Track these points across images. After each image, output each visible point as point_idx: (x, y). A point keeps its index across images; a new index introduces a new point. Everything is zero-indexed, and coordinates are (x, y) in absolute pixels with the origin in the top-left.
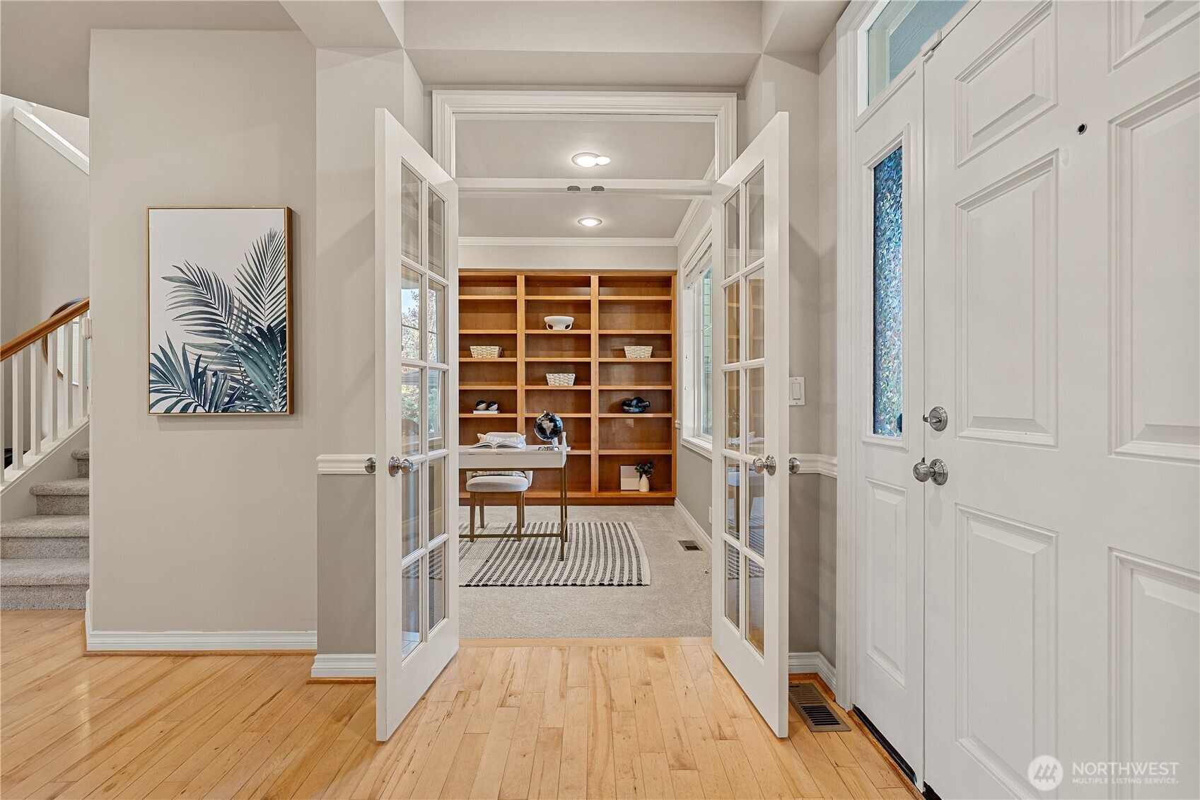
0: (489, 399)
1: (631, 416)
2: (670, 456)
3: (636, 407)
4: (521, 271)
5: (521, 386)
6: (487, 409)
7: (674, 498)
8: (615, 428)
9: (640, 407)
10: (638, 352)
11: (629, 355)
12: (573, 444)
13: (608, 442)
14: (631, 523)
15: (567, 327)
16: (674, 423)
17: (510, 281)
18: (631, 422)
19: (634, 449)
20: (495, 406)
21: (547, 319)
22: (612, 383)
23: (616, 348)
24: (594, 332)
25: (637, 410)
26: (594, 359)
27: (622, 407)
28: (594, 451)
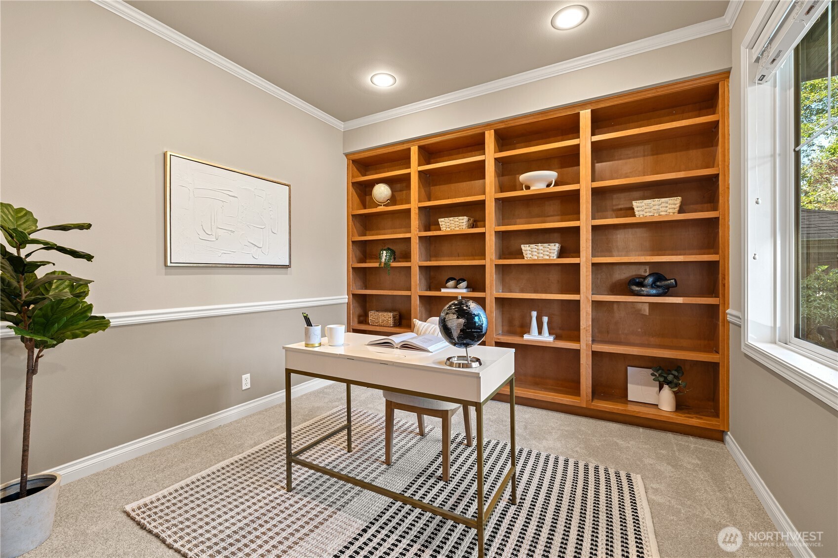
0: (458, 275)
1: (644, 301)
2: (716, 365)
3: (652, 287)
4: (488, 125)
5: (491, 258)
6: (456, 287)
7: (723, 433)
8: (619, 314)
9: (658, 287)
10: (657, 207)
11: (641, 213)
12: (559, 332)
13: (608, 332)
14: (639, 477)
15: (548, 186)
16: (725, 314)
17: (477, 141)
18: (646, 310)
19: (648, 346)
20: (464, 284)
21: (523, 177)
22: (614, 254)
23: (620, 207)
24: (585, 186)
25: (654, 292)
26: (585, 222)
27: (633, 285)
28: (585, 345)
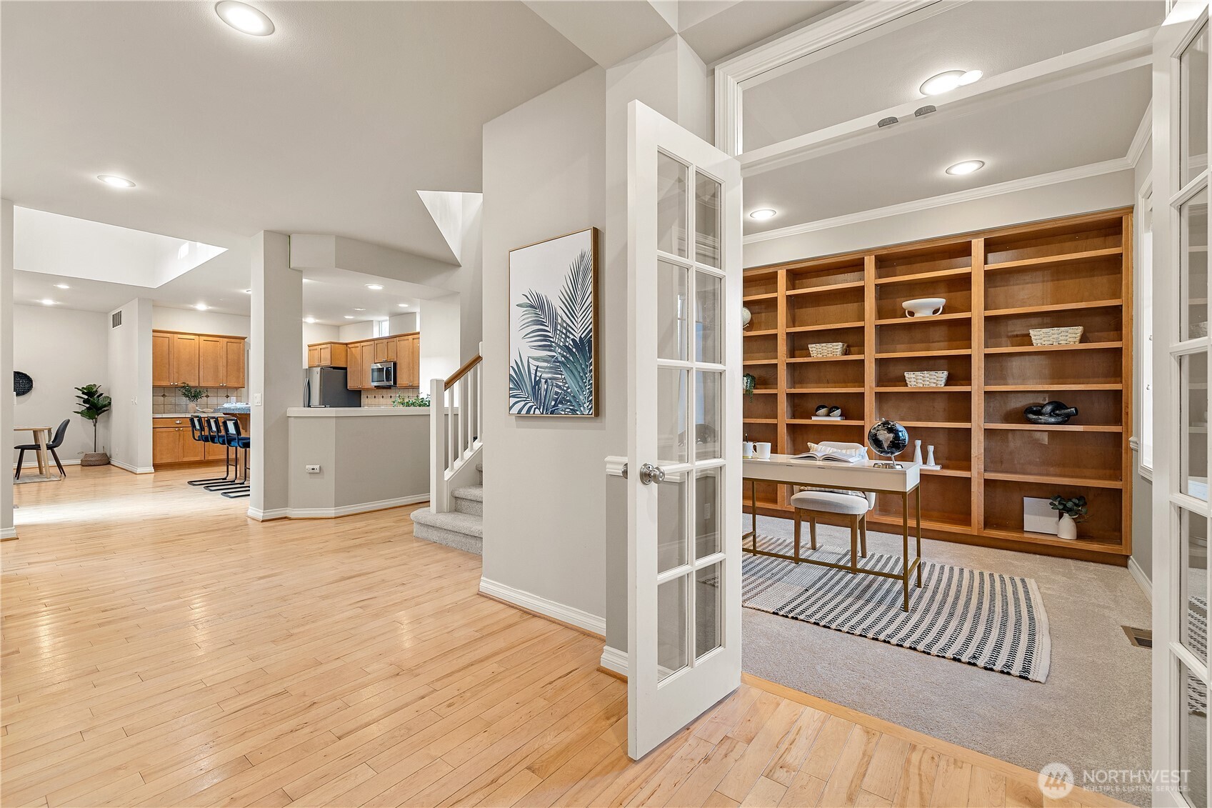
0: (830, 403)
1: (1046, 427)
2: (1119, 491)
3: (1051, 416)
4: (869, 251)
5: (870, 387)
6: (828, 415)
7: (1127, 557)
8: (1014, 443)
9: (1058, 415)
10: (1055, 336)
11: (1039, 341)
12: (945, 462)
13: (1002, 462)
14: (1033, 580)
15: (935, 312)
16: (1128, 442)
17: (855, 265)
18: (1045, 439)
19: (1048, 475)
20: (838, 412)
21: (907, 304)
22: (1009, 381)
23: (1015, 333)
24: (977, 314)
25: (1053, 420)
26: (977, 349)
27: (1028, 414)
28: (977, 473)
